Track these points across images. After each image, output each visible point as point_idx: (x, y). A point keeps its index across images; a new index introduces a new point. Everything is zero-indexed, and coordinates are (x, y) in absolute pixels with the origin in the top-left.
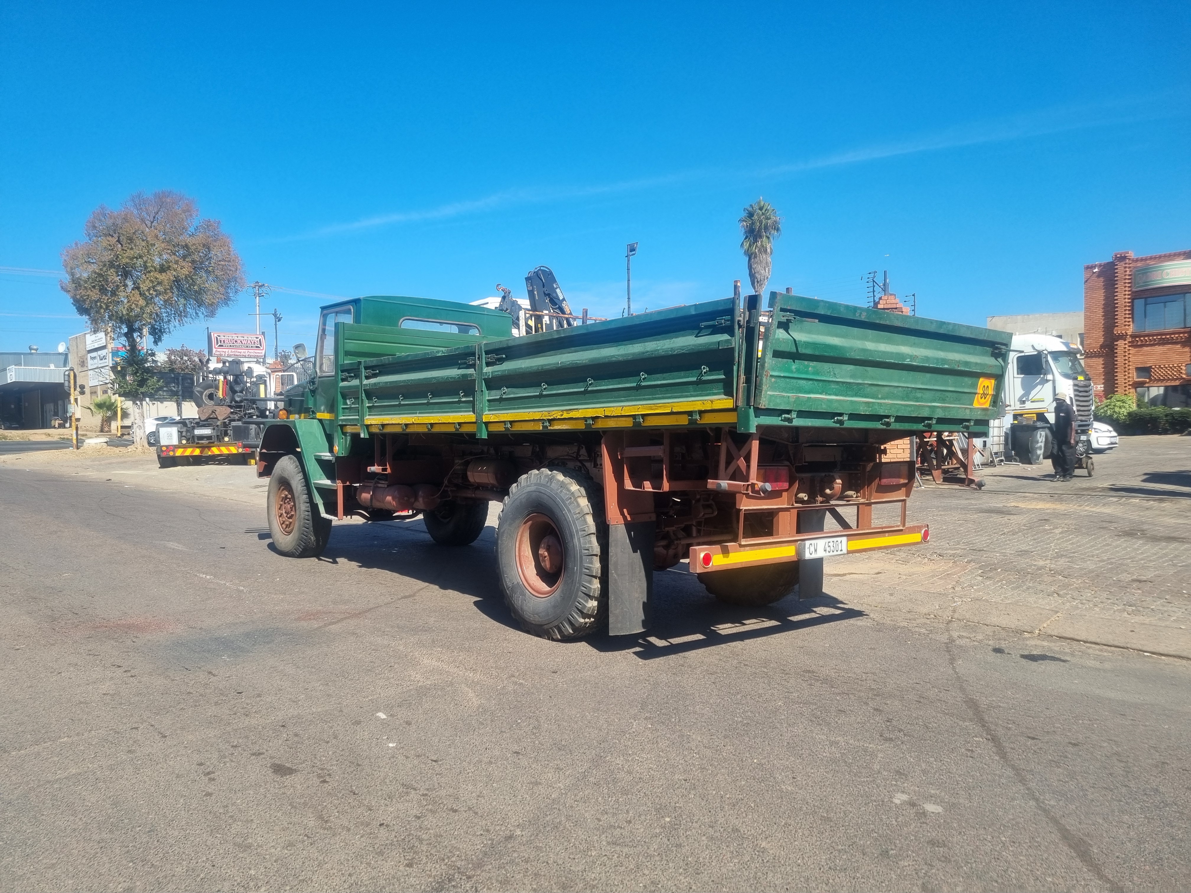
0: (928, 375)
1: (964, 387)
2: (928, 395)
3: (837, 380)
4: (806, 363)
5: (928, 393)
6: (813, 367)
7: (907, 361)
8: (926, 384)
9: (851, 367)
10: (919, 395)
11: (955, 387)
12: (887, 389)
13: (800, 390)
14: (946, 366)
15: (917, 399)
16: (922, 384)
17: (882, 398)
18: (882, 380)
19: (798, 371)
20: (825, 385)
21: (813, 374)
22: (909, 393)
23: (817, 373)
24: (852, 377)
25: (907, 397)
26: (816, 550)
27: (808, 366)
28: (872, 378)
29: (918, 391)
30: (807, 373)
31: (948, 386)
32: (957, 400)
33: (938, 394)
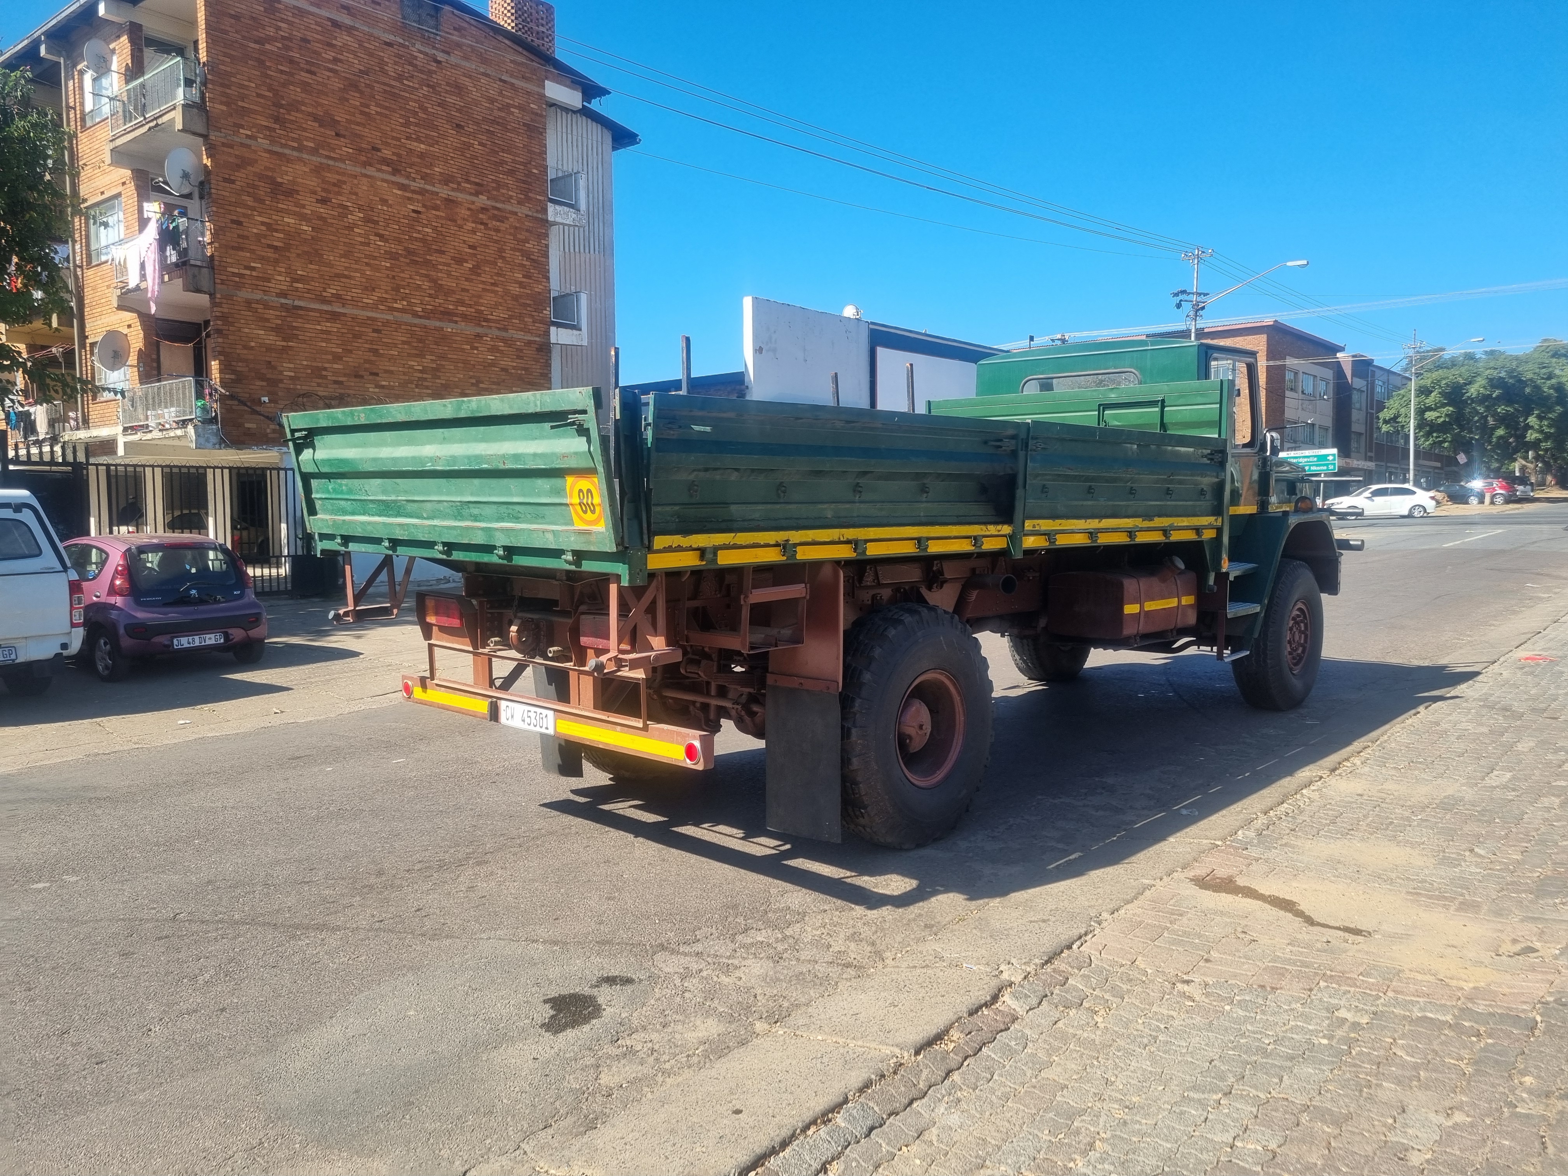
0: (476, 481)
1: (539, 495)
2: (488, 511)
3: (369, 498)
4: (339, 481)
5: (486, 507)
6: (346, 485)
7: (429, 467)
8: (479, 495)
9: (378, 481)
10: (475, 511)
11: (524, 495)
12: (429, 505)
13: (345, 512)
14: (485, 466)
15: (476, 518)
16: (472, 494)
17: (428, 518)
18: (419, 494)
19: (334, 490)
20: (363, 507)
21: (348, 493)
22: (460, 510)
23: (350, 491)
24: (384, 492)
25: (459, 516)
26: (512, 717)
27: (341, 485)
28: (406, 492)
29: (471, 505)
30: (342, 492)
31: (512, 495)
32: (538, 518)
33: (503, 509)
